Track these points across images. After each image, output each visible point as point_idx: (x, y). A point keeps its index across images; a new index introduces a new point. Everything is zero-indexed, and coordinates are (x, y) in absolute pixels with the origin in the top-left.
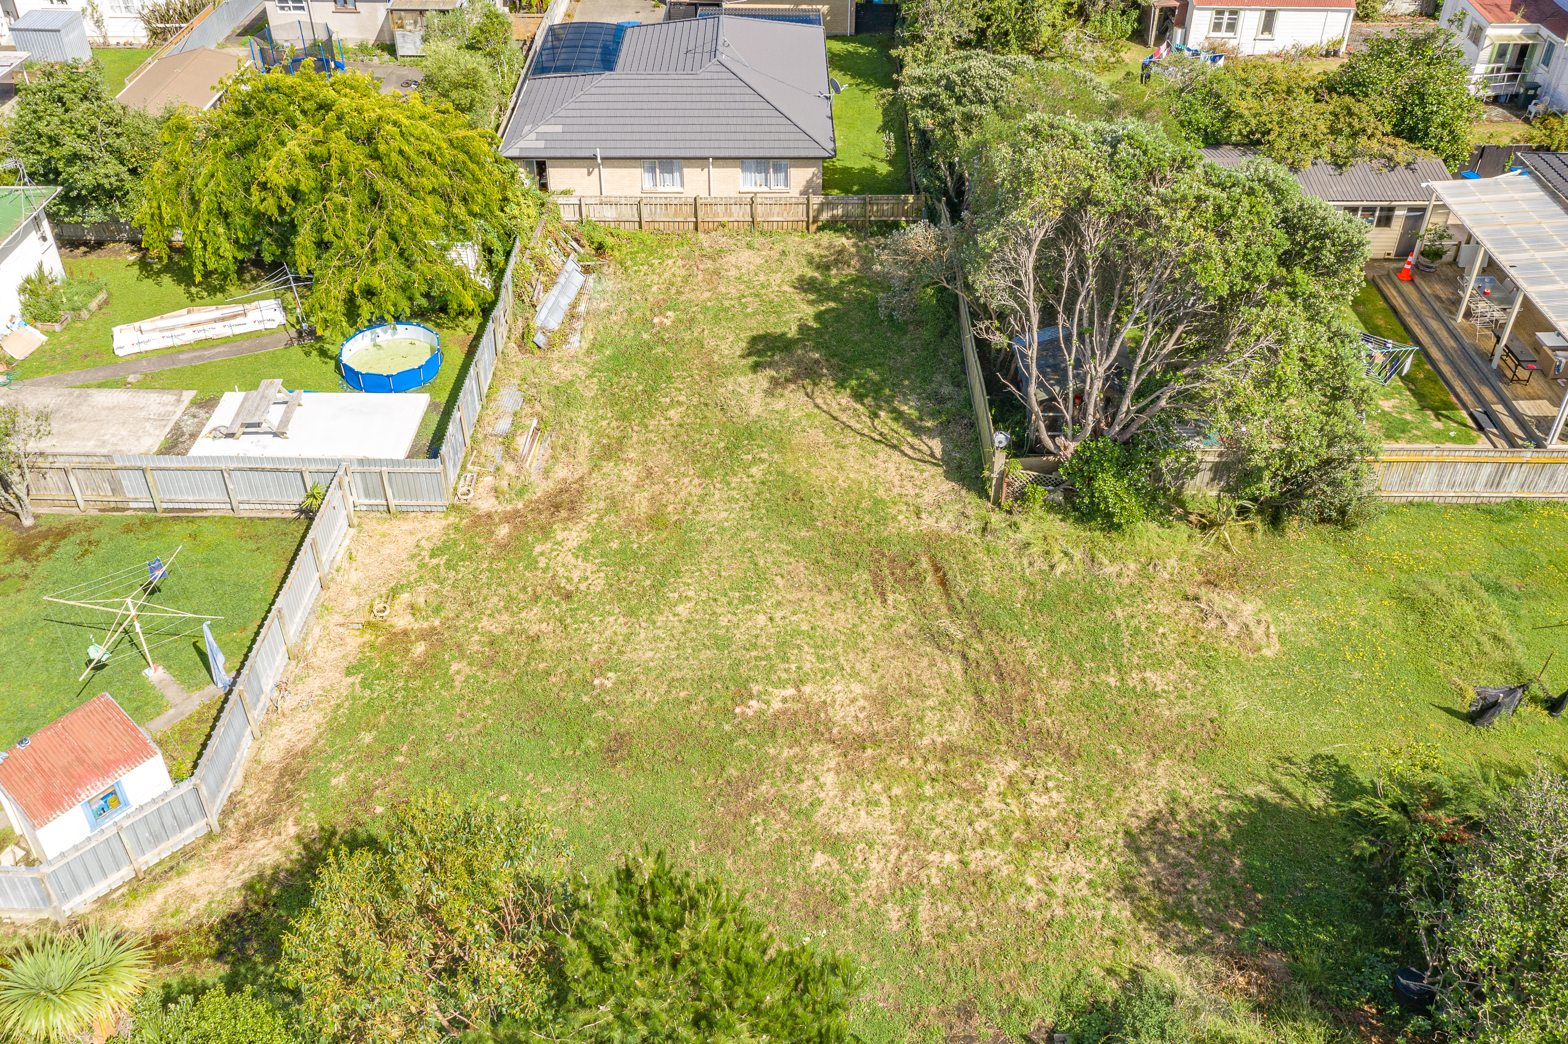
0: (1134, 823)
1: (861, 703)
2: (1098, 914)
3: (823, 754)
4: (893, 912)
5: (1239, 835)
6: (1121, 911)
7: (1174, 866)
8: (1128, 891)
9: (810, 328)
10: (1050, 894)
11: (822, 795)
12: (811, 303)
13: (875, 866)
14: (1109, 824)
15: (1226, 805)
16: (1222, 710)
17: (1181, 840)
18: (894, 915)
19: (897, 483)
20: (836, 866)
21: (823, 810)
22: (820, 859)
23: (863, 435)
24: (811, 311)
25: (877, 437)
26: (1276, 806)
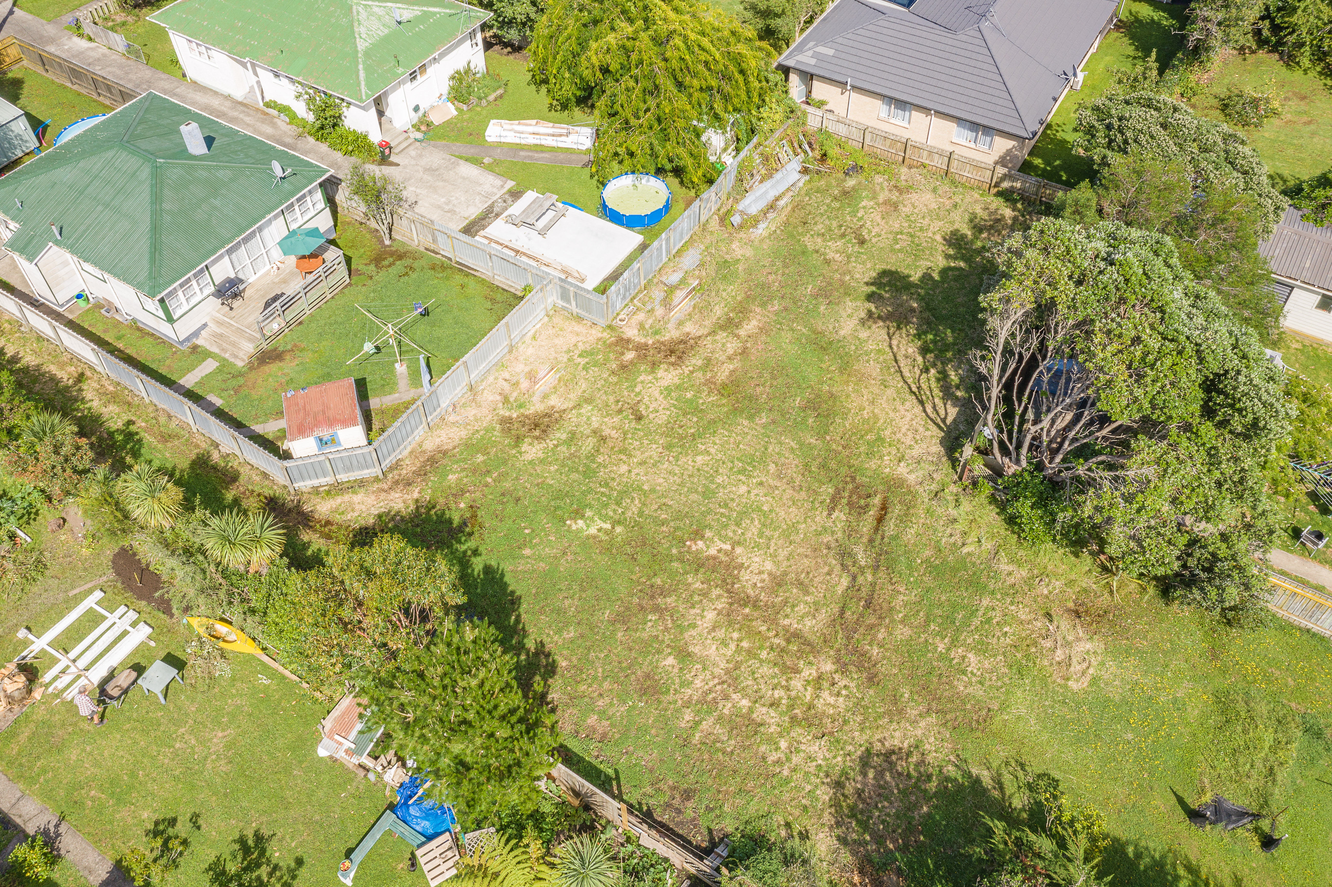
0: (878, 746)
1: (765, 576)
2: (808, 788)
3: (719, 597)
4: (688, 715)
5: (942, 793)
6: (824, 794)
7: (880, 787)
8: (838, 785)
9: (931, 278)
10: (789, 760)
11: (699, 623)
12: (948, 257)
13: (698, 683)
14: (861, 738)
15: (951, 770)
16: (1003, 707)
17: (900, 774)
18: (687, 718)
19: (904, 430)
20: (676, 670)
21: (693, 632)
22: (670, 661)
23: (906, 382)
24: (942, 263)
25: (914, 389)
26: (985, 790)
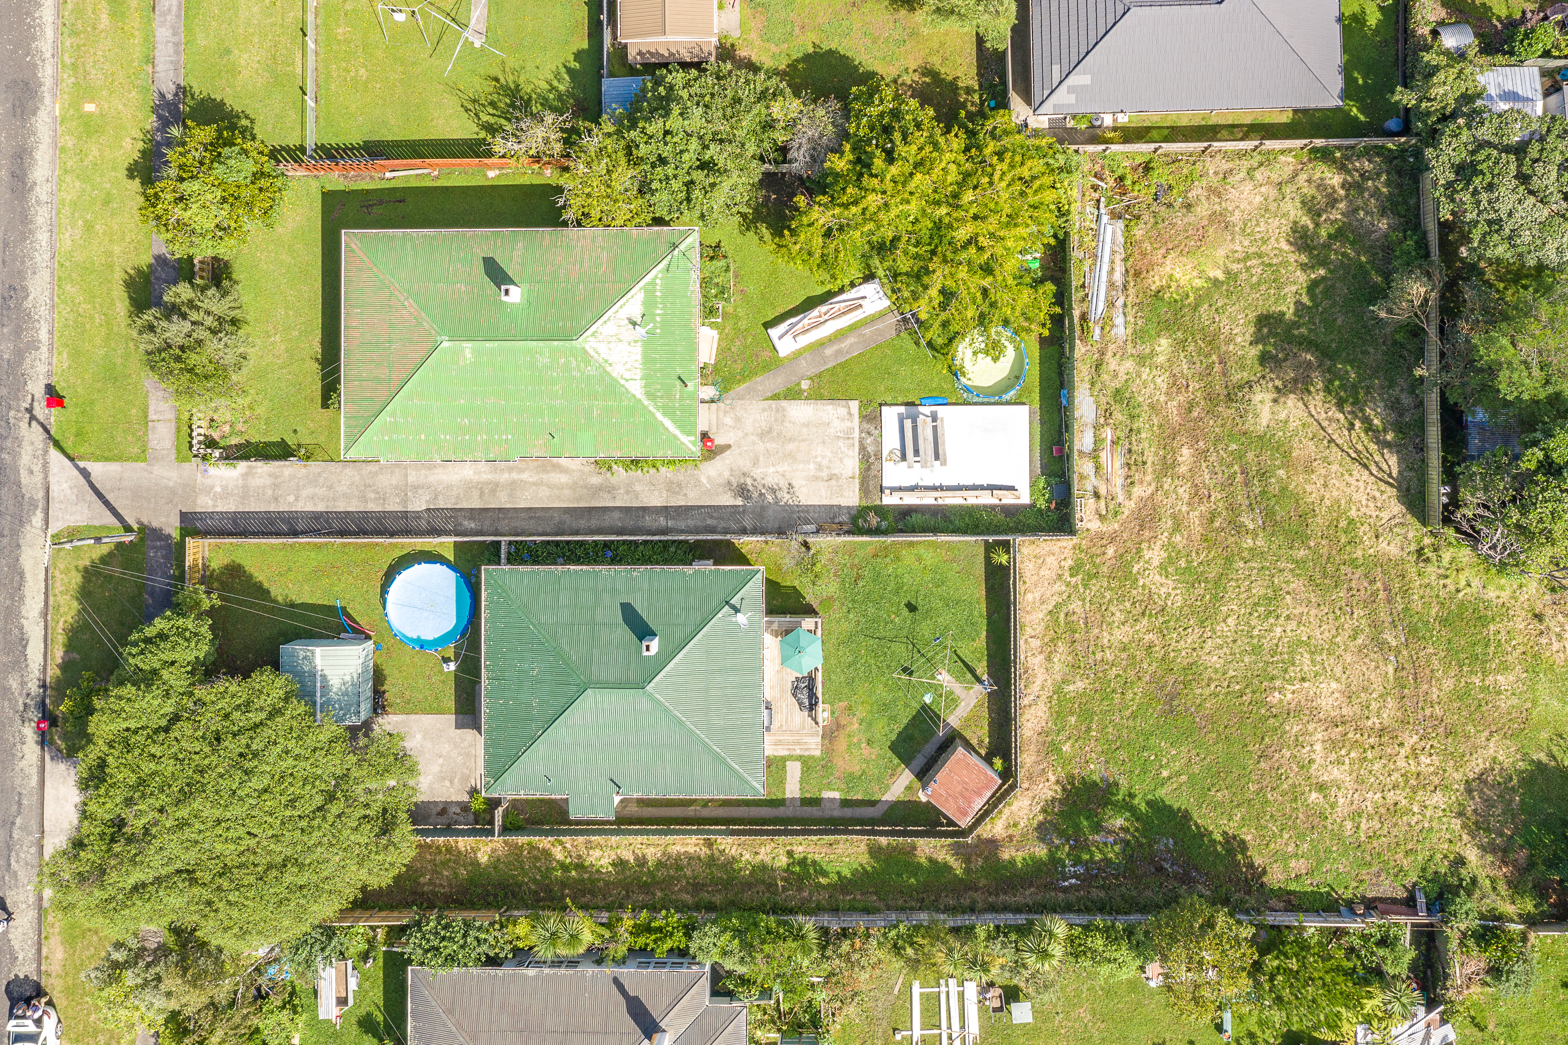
1: (1336, 695)
2: (1444, 827)
3: (1316, 729)
4: (1349, 825)
5: (1523, 781)
6: (1456, 824)
7: (1486, 801)
8: (1461, 814)
9: (1304, 305)
10: (1424, 816)
11: (1314, 757)
12: (1304, 267)
13: (1341, 801)
14: (1459, 776)
15: (1521, 765)
16: (1534, 702)
17: (1493, 786)
19: (1364, 502)
20: (1322, 800)
21: (1314, 766)
22: (1314, 795)
23: (1343, 451)
25: (1354, 455)
26: (1546, 765)
